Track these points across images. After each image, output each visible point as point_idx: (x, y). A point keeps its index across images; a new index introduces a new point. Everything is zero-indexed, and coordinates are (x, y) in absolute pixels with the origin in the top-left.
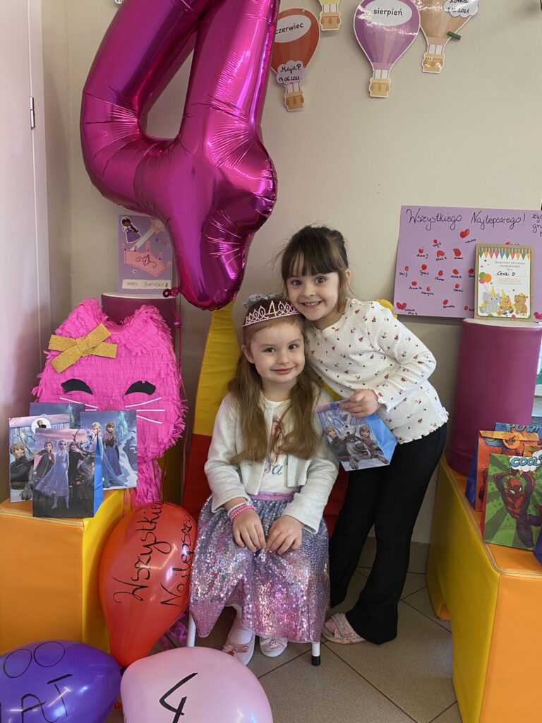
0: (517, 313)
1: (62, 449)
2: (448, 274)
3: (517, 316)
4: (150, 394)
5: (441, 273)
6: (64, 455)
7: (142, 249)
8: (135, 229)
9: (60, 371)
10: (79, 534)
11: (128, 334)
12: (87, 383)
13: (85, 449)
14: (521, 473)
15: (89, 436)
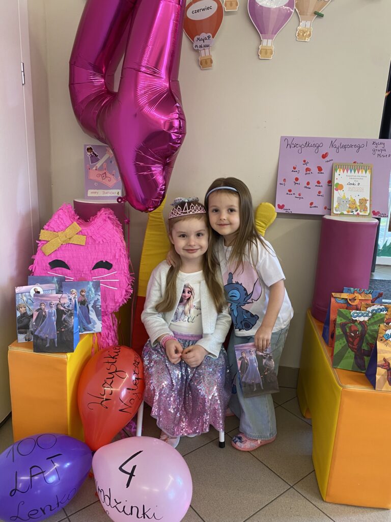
0: (360, 211)
1: (51, 307)
2: (313, 184)
3: (360, 214)
4: (109, 269)
5: (308, 184)
6: (53, 312)
7: (101, 168)
8: (95, 155)
9: (47, 254)
10: (64, 363)
11: (93, 229)
12: (66, 262)
13: (66, 307)
14: (358, 322)
15: (69, 299)
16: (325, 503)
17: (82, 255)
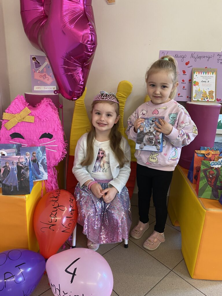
0: (209, 99)
1: (13, 165)
2: (180, 82)
3: (209, 100)
4: (51, 139)
6: (15, 167)
7: (42, 72)
8: (38, 62)
9: (9, 129)
10: (24, 201)
11: (39, 112)
12: (22, 134)
13: (24, 165)
14: (215, 168)
15: (25, 159)
16: (193, 280)
17: (33, 130)
